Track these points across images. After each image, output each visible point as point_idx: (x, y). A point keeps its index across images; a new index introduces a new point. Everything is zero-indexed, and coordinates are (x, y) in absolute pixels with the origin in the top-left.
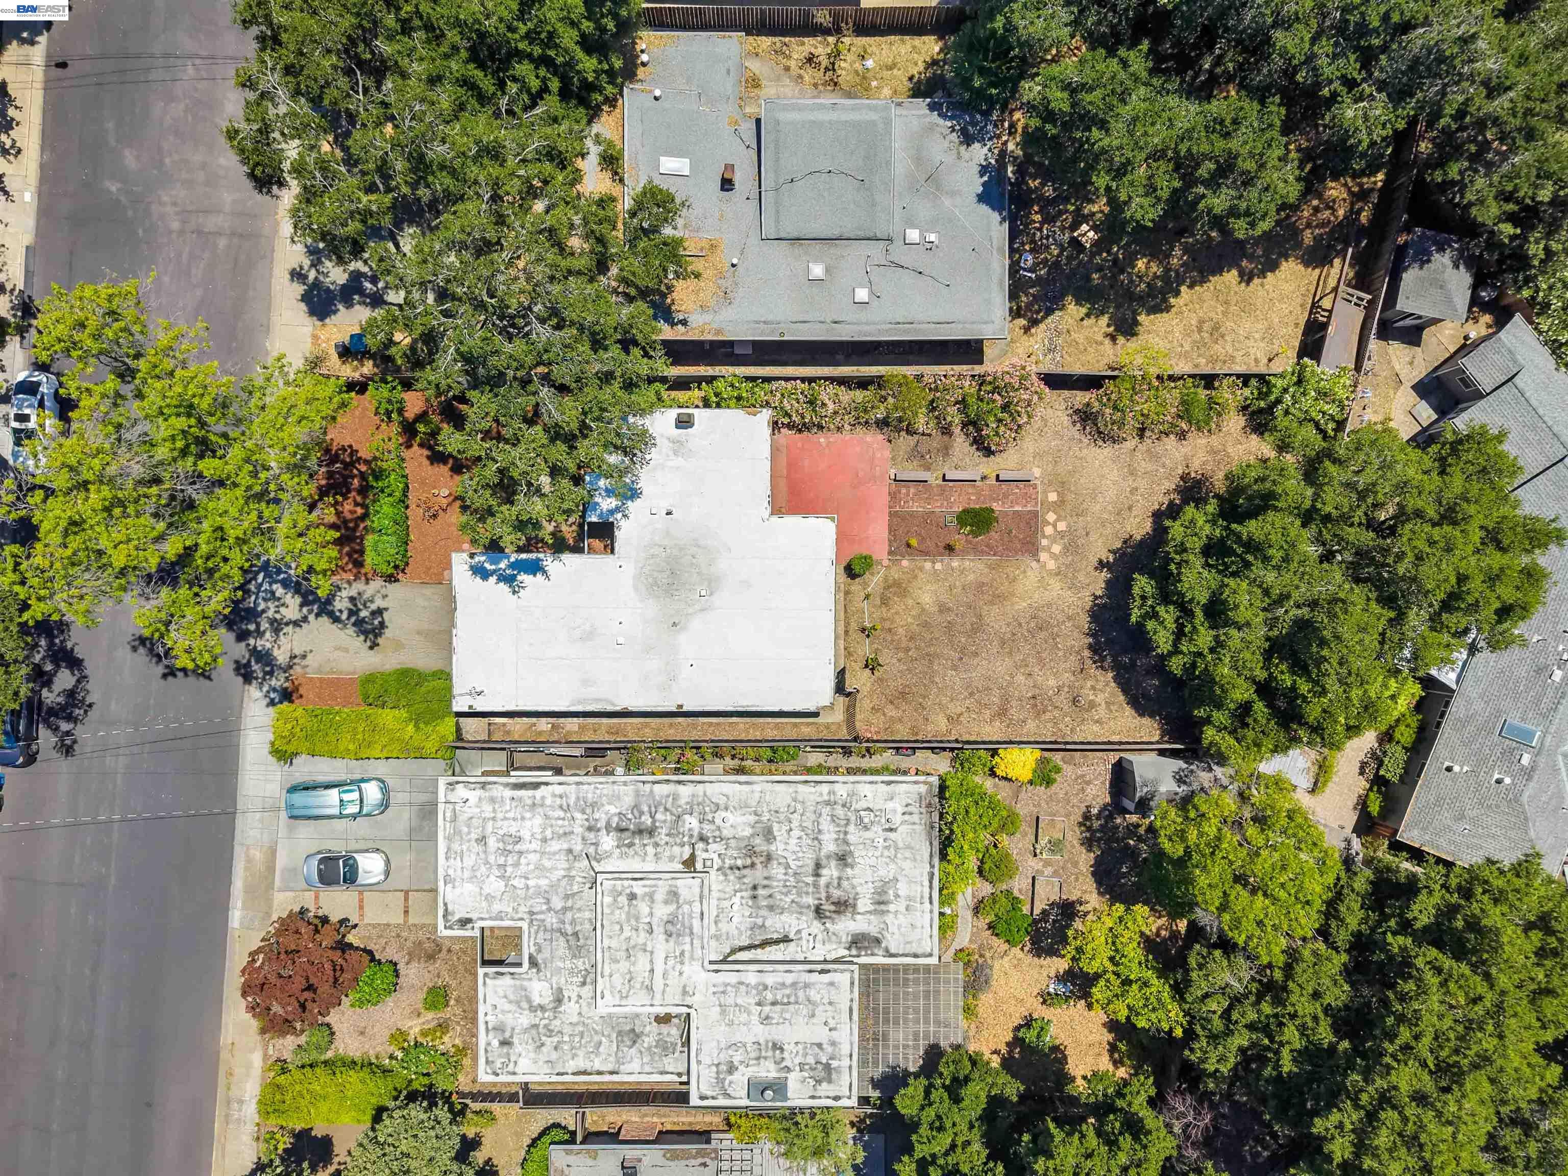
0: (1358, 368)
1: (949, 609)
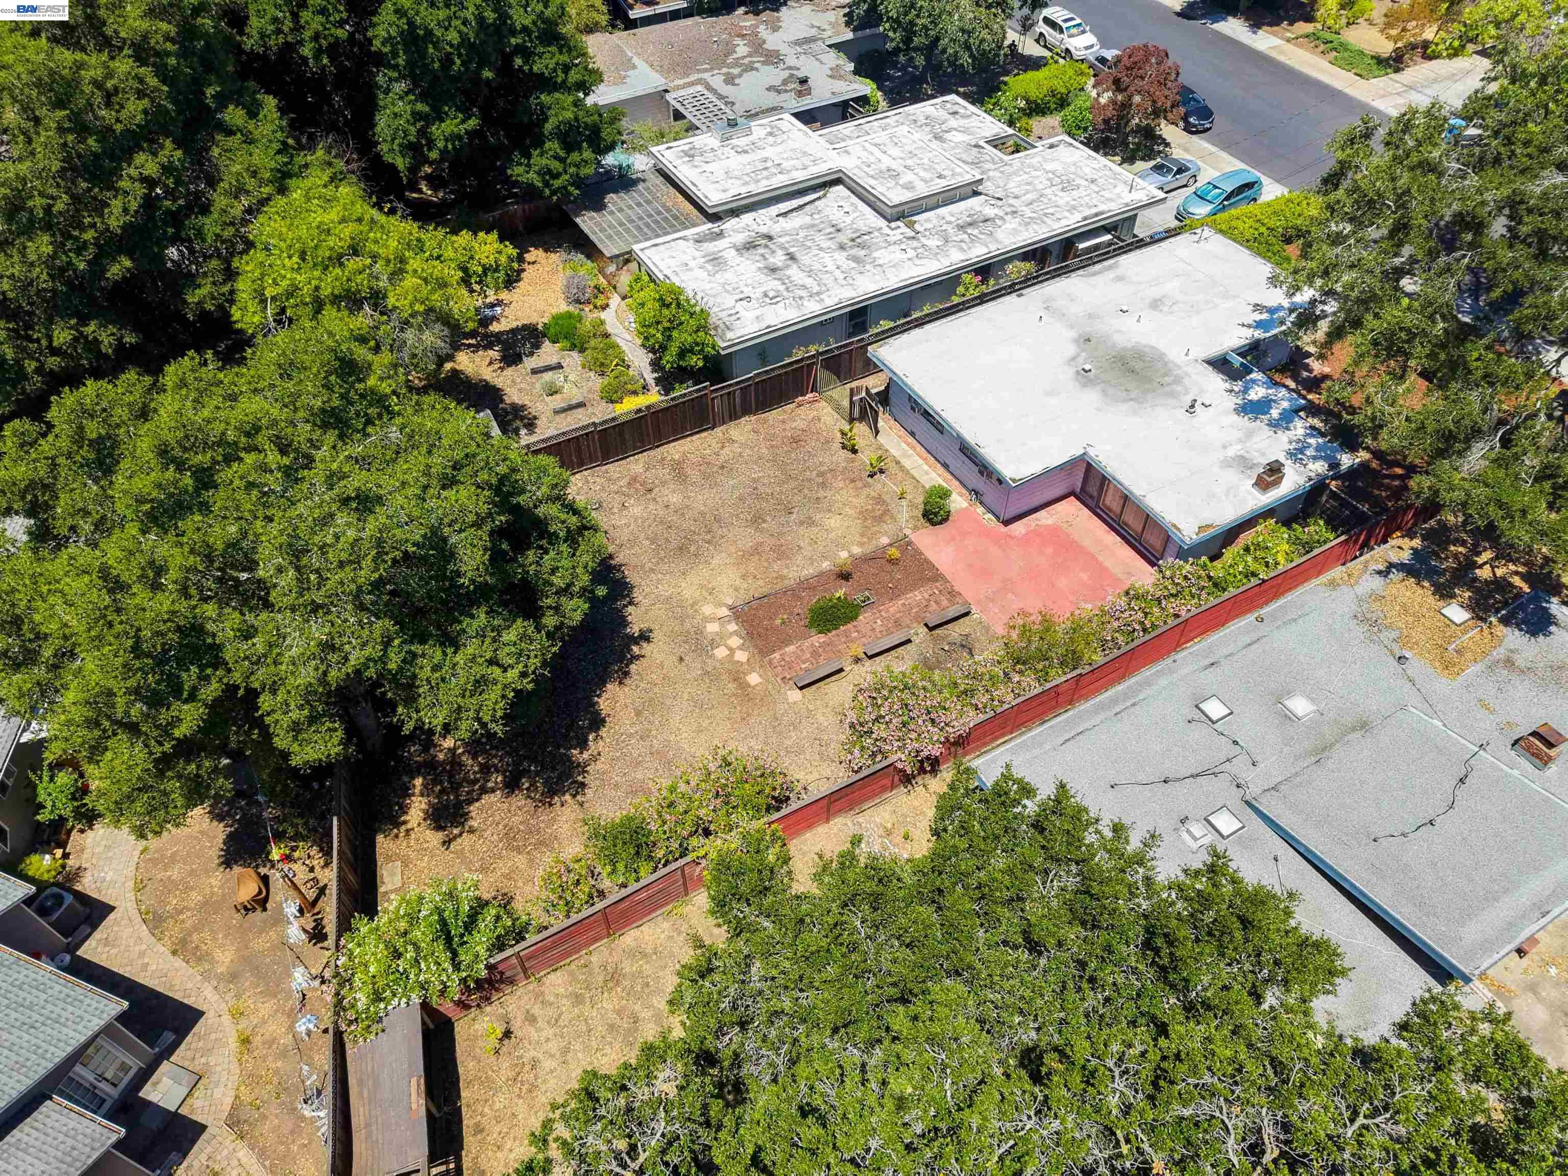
0: (339, 1037)
1: (802, 523)
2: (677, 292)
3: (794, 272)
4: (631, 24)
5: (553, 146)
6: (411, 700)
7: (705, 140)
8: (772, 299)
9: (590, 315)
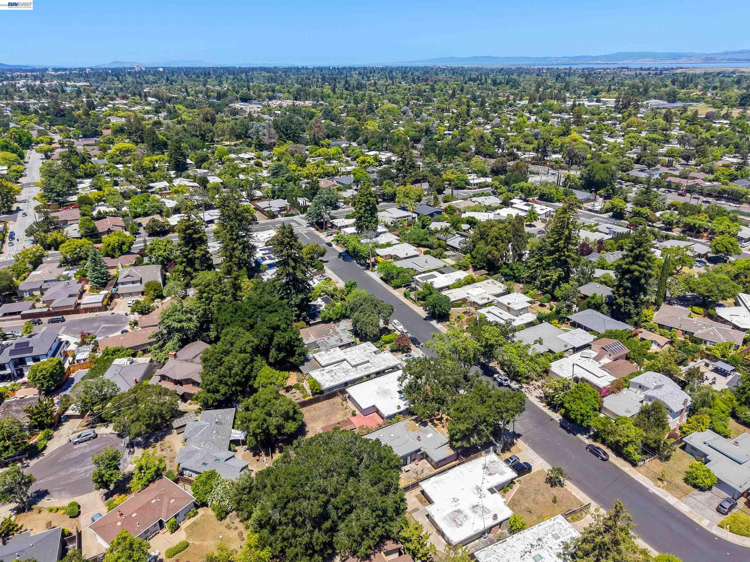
1: (333, 416)
2: (316, 380)
3: (336, 377)
4: (310, 325)
5: (297, 356)
6: (284, 428)
7: (323, 353)
8: (331, 381)
9: (301, 384)
